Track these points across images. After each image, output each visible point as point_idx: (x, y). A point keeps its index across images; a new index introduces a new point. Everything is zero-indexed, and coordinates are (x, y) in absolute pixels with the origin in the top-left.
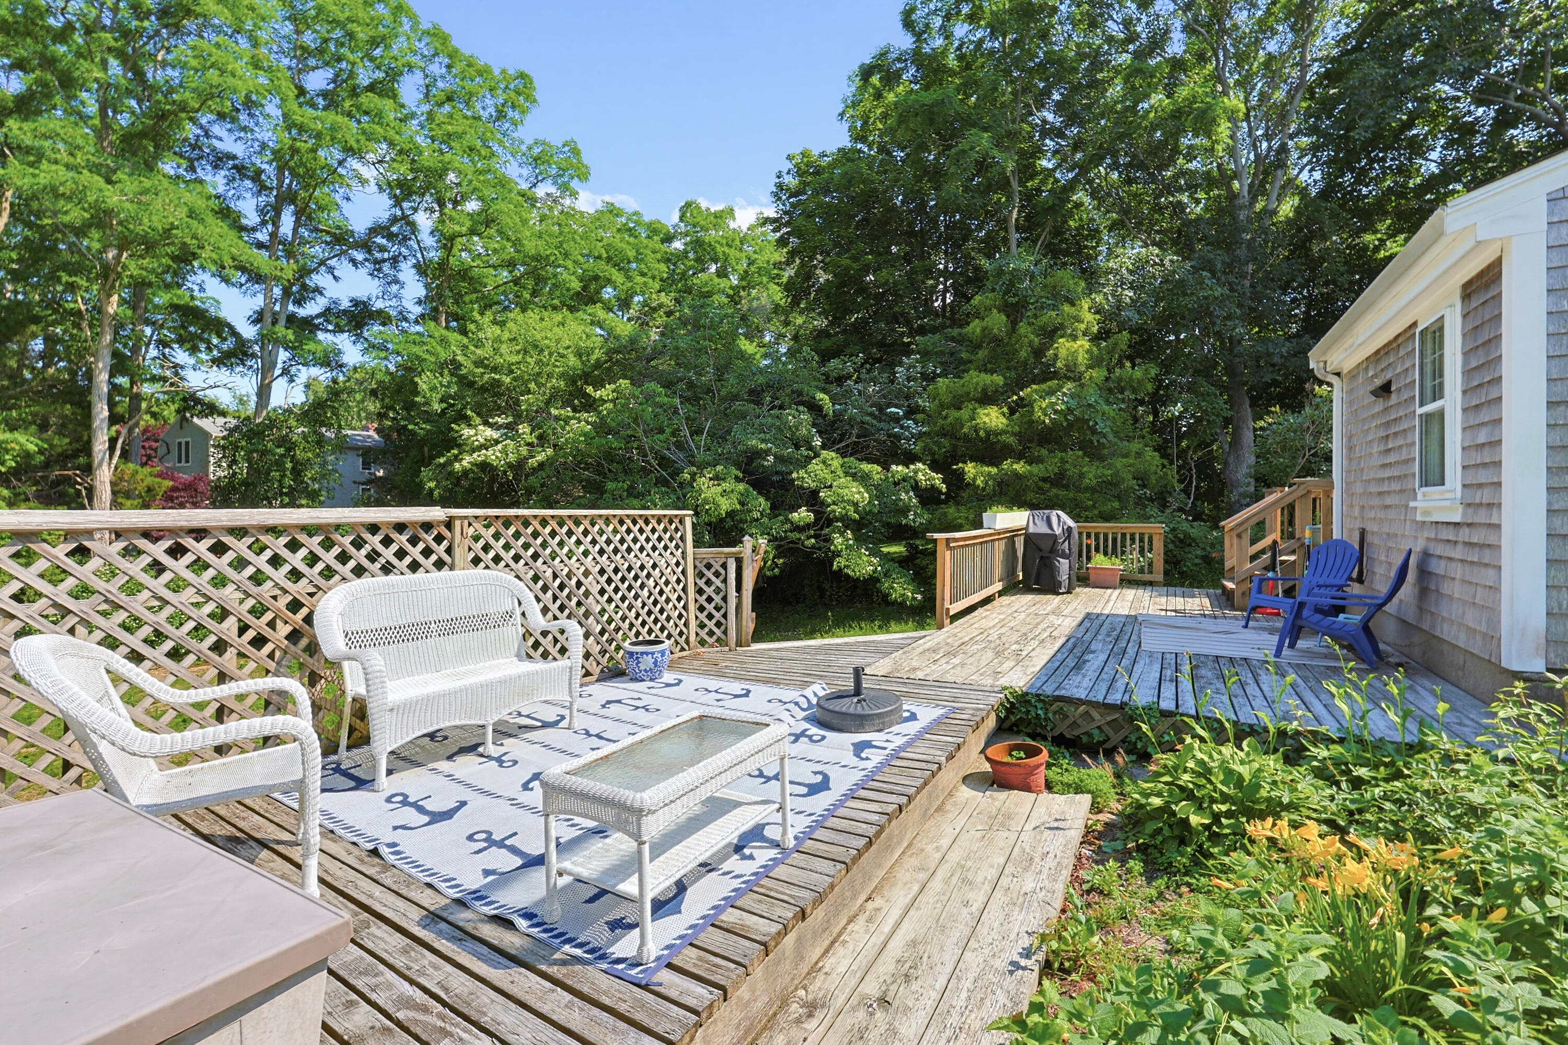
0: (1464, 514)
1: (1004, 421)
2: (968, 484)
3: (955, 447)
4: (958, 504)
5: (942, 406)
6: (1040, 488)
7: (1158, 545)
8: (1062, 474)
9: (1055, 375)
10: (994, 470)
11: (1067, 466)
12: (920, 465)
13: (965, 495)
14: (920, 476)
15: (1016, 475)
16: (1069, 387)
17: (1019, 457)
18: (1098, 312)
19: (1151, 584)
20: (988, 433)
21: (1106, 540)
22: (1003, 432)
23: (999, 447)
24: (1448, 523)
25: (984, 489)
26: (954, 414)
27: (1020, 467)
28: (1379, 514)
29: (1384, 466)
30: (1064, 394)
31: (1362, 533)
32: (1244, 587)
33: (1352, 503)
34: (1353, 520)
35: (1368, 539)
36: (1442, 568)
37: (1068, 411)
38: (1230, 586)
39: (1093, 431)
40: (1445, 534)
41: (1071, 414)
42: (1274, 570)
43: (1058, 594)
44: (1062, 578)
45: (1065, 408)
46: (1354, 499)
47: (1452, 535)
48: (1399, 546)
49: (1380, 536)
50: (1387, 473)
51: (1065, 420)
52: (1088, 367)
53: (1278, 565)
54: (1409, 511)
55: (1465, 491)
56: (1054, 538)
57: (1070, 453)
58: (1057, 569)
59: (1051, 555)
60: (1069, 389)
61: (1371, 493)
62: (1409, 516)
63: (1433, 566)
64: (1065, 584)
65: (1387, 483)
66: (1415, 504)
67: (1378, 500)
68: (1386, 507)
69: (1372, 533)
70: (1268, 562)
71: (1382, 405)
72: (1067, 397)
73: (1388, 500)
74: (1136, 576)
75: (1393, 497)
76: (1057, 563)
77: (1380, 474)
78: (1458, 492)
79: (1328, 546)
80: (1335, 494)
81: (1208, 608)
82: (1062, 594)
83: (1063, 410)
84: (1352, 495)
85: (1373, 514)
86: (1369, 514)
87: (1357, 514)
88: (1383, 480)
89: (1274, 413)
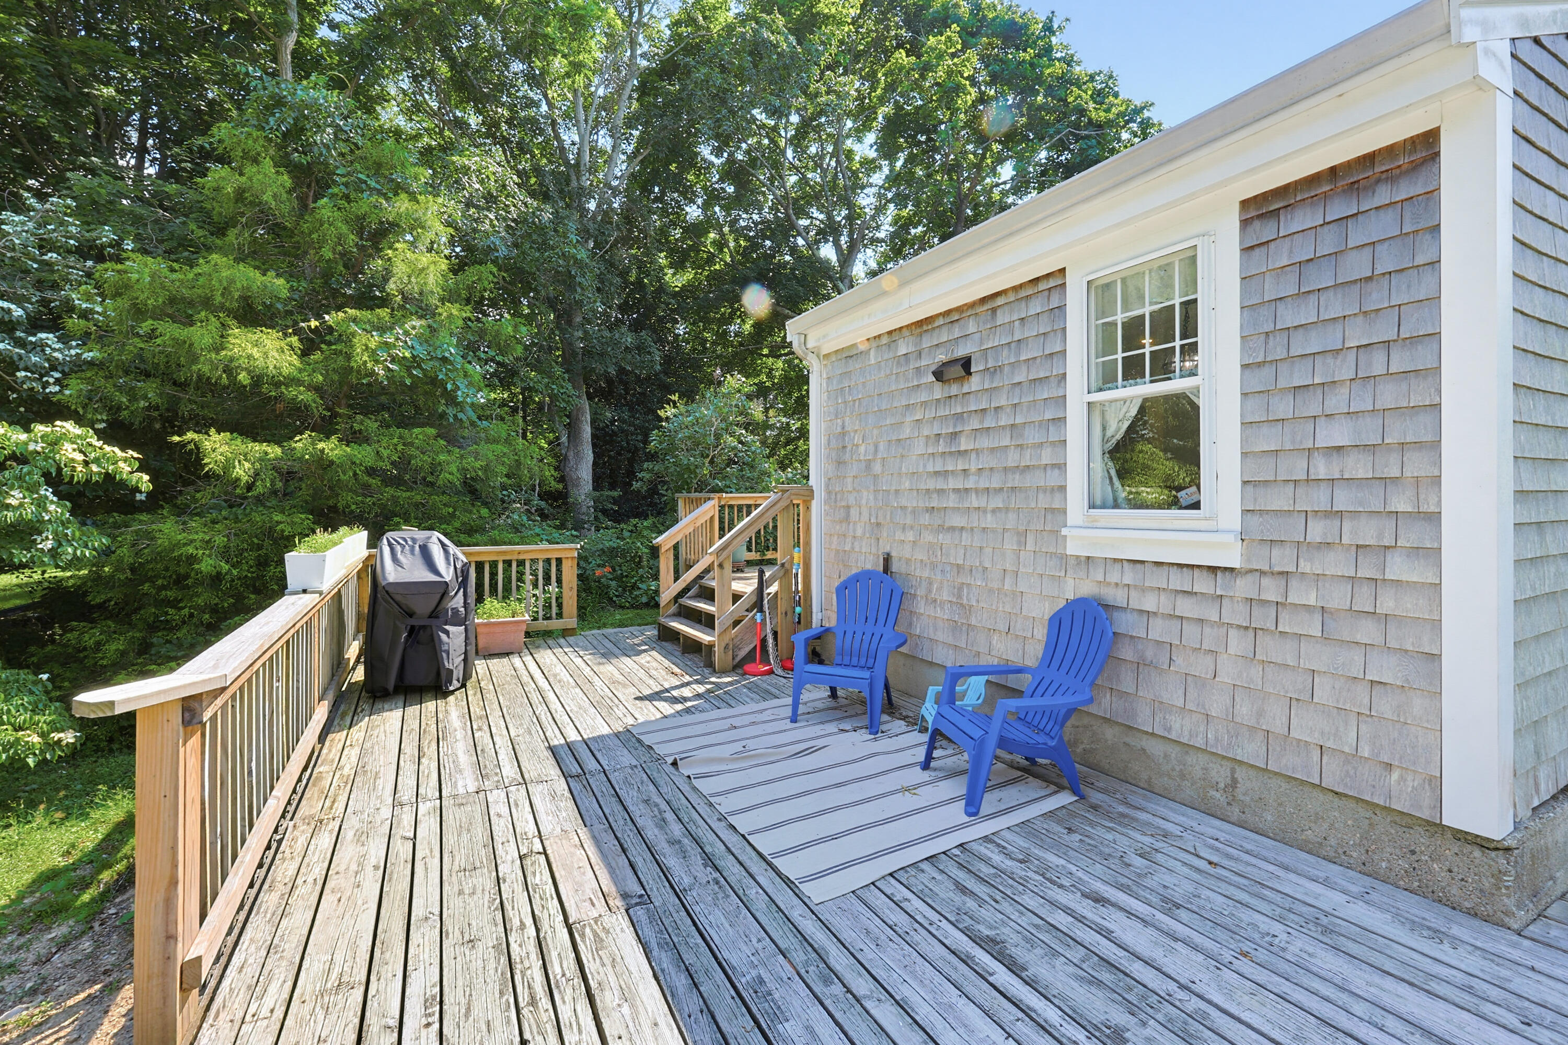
0: (1246, 557)
1: (295, 360)
2: (209, 477)
3: (174, 403)
4: (181, 511)
5: (139, 312)
6: (366, 486)
7: (570, 574)
8: (403, 463)
9: (384, 302)
10: (274, 451)
11: (413, 451)
12: (70, 427)
13: (205, 496)
14: (69, 452)
15: (324, 464)
16: (416, 324)
17: (325, 428)
19: (566, 633)
20: (258, 380)
21: (493, 575)
22: (291, 381)
23: (280, 407)
24: (1180, 566)
25: (250, 487)
26: (169, 330)
27: (331, 448)
28: (928, 537)
29: (945, 474)
30: (406, 333)
31: (887, 560)
32: (727, 639)
33: (847, 519)
34: (849, 540)
35: (895, 567)
36: (1158, 630)
37: (415, 361)
38: (705, 637)
39: (451, 399)
40: (1178, 581)
41: (419, 366)
42: (761, 610)
43: (446, 694)
44: (454, 663)
45: (407, 355)
46: (854, 512)
47: (1203, 584)
48: (995, 585)
49: (933, 566)
50: (953, 483)
51: (411, 375)
52: (443, 300)
53: (766, 602)
54: (1030, 539)
55: (1255, 520)
56: (443, 590)
57: (417, 430)
58: (445, 648)
59: (433, 622)
60: (414, 328)
61: (903, 508)
62: (1030, 546)
63: (1124, 623)
64: (458, 673)
65: (952, 496)
66: (1064, 531)
67: (926, 519)
68: (952, 529)
69: (908, 561)
70: (754, 599)
71: (954, 389)
72: (411, 339)
73: (957, 521)
74: (542, 624)
75: (975, 516)
76: (443, 637)
77: (931, 484)
78: (1235, 522)
79: (856, 578)
80: (814, 505)
81: (687, 678)
82: (453, 692)
83: (404, 358)
84: (848, 507)
85: (910, 536)
86: (899, 535)
87: (859, 532)
88: (941, 492)
89: (674, 403)
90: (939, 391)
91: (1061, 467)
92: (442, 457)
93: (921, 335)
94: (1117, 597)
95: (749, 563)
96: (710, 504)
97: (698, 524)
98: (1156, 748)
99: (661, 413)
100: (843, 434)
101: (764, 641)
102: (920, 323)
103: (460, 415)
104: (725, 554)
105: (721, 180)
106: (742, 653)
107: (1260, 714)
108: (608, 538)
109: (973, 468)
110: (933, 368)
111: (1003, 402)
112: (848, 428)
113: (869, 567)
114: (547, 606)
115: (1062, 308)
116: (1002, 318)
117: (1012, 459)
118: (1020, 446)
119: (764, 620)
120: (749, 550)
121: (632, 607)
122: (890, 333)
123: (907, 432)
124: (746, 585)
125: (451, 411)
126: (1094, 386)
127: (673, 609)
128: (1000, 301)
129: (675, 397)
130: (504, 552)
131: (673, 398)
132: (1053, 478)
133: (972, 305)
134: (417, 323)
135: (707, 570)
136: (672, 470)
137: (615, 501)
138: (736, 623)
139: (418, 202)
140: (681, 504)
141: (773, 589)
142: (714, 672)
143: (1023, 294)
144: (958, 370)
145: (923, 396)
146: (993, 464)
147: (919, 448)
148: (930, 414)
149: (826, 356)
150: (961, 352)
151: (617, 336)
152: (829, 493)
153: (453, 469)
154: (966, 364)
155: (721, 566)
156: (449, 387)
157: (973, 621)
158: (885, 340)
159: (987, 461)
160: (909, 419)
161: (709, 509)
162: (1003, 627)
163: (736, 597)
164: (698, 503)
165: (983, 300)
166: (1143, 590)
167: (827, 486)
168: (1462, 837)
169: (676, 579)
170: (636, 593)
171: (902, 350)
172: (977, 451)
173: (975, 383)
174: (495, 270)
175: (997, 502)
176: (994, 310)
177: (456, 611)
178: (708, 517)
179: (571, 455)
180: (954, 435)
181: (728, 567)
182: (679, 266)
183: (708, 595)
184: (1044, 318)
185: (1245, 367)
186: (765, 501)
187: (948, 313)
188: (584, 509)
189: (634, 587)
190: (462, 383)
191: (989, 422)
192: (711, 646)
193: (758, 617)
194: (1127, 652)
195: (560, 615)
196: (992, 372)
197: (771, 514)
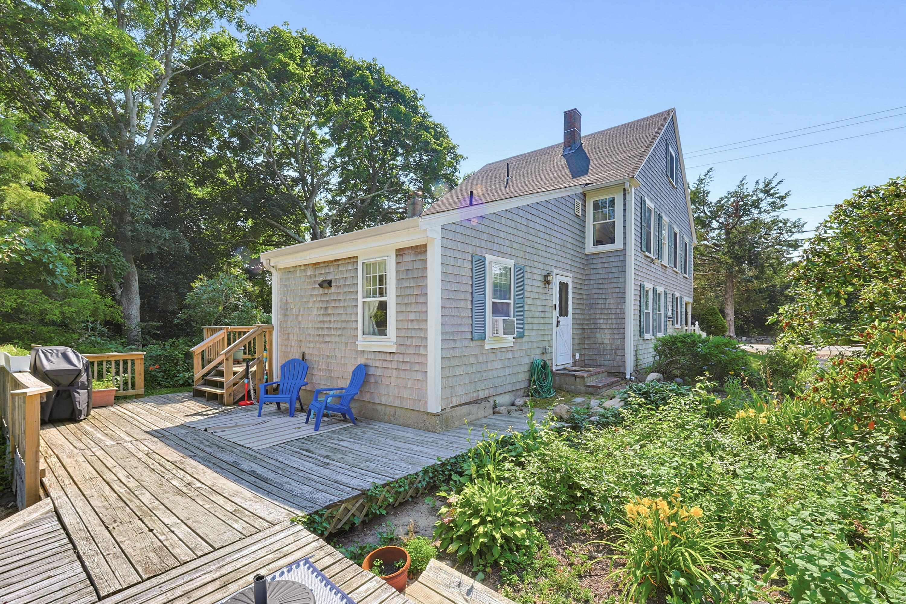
0: (397, 349)
7: (140, 368)
11: (26, 303)
18: (42, 170)
19: (137, 397)
24: (384, 352)
28: (318, 345)
29: (323, 322)
30: (20, 236)
31: (303, 354)
32: (230, 391)
33: (288, 339)
34: (289, 347)
35: (307, 357)
36: (379, 372)
37: (28, 252)
38: (219, 391)
39: (51, 273)
40: (383, 357)
41: (30, 255)
42: (248, 378)
43: (78, 421)
44: (82, 406)
45: (23, 248)
46: (291, 336)
47: (388, 357)
48: (339, 362)
49: (320, 356)
50: (326, 325)
51: (24, 260)
52: (45, 217)
53: (250, 375)
54: (349, 345)
55: (399, 339)
56: (78, 373)
57: (28, 291)
58: (77, 400)
59: (71, 388)
60: (25, 232)
61: (310, 334)
62: (349, 348)
63: (372, 371)
64: (84, 412)
65: (326, 330)
66: (357, 343)
67: (317, 338)
68: (326, 342)
69: (311, 355)
70: (244, 373)
71: (326, 291)
72: (24, 239)
73: (328, 339)
74: (123, 393)
75: (333, 337)
76: (76, 395)
77: (319, 325)
78: (394, 339)
79: (289, 362)
80: (274, 333)
81: (210, 408)
82: (81, 420)
83: (21, 250)
84: (289, 334)
85: (312, 345)
86: (308, 345)
87: (293, 344)
88: (322, 328)
89: (201, 280)
90: (321, 291)
91: (357, 321)
92: (47, 306)
93: (315, 268)
94: (370, 363)
95: (244, 360)
96: (221, 332)
97: (216, 341)
98: (379, 408)
99: (193, 285)
100: (287, 303)
101: (249, 392)
102: (315, 264)
103: (56, 281)
104: (229, 354)
105: (231, 136)
106: (238, 397)
107: (399, 393)
108: (156, 349)
109: (332, 320)
110: (319, 282)
111: (341, 298)
112: (289, 301)
113: (297, 358)
114: (125, 383)
115: (357, 269)
116: (341, 268)
117: (344, 318)
118: (346, 314)
119: (249, 382)
120: (245, 353)
121: (173, 386)
122: (305, 265)
123: (310, 305)
124: (240, 369)
125: (50, 279)
126: (365, 296)
127: (202, 382)
128: (340, 262)
129: (201, 277)
130: (99, 357)
131: (200, 277)
132: (354, 326)
133: (332, 262)
134: (26, 229)
135: (220, 363)
136: (199, 314)
137: (158, 328)
138: (235, 384)
139: (22, 156)
140: (205, 331)
141: (254, 369)
142: (224, 405)
143: (347, 261)
144: (326, 285)
145: (316, 293)
146: (338, 319)
147: (315, 312)
148: (318, 299)
149: (280, 269)
150: (329, 277)
151: (159, 232)
152: (281, 327)
153: (57, 312)
154: (329, 283)
155: (227, 359)
156: (51, 266)
157: (332, 375)
158: (303, 268)
159: (336, 318)
160: (311, 300)
161: (222, 334)
162: (341, 376)
163: (235, 373)
164: (216, 331)
165: (335, 261)
166: (376, 360)
167: (280, 325)
168: (432, 414)
169: (203, 367)
170: (176, 379)
171: (309, 273)
172: (334, 314)
173: (333, 290)
174: (78, 199)
175: (339, 333)
176: (339, 265)
177: (83, 383)
178: (221, 338)
179: (124, 300)
180: (327, 308)
181: (231, 361)
182: (200, 184)
183: (221, 374)
184: (352, 271)
185: (397, 296)
186: (252, 329)
187: (324, 262)
188: (135, 333)
189: (174, 376)
190: (59, 264)
191: (337, 305)
192: (222, 395)
193: (246, 381)
194: (372, 380)
195: (133, 387)
196: (339, 287)
197: (253, 336)
